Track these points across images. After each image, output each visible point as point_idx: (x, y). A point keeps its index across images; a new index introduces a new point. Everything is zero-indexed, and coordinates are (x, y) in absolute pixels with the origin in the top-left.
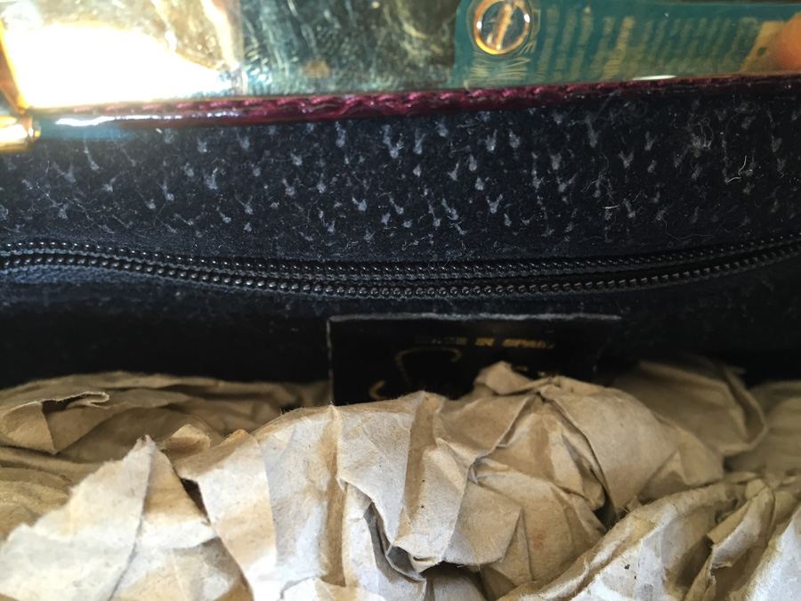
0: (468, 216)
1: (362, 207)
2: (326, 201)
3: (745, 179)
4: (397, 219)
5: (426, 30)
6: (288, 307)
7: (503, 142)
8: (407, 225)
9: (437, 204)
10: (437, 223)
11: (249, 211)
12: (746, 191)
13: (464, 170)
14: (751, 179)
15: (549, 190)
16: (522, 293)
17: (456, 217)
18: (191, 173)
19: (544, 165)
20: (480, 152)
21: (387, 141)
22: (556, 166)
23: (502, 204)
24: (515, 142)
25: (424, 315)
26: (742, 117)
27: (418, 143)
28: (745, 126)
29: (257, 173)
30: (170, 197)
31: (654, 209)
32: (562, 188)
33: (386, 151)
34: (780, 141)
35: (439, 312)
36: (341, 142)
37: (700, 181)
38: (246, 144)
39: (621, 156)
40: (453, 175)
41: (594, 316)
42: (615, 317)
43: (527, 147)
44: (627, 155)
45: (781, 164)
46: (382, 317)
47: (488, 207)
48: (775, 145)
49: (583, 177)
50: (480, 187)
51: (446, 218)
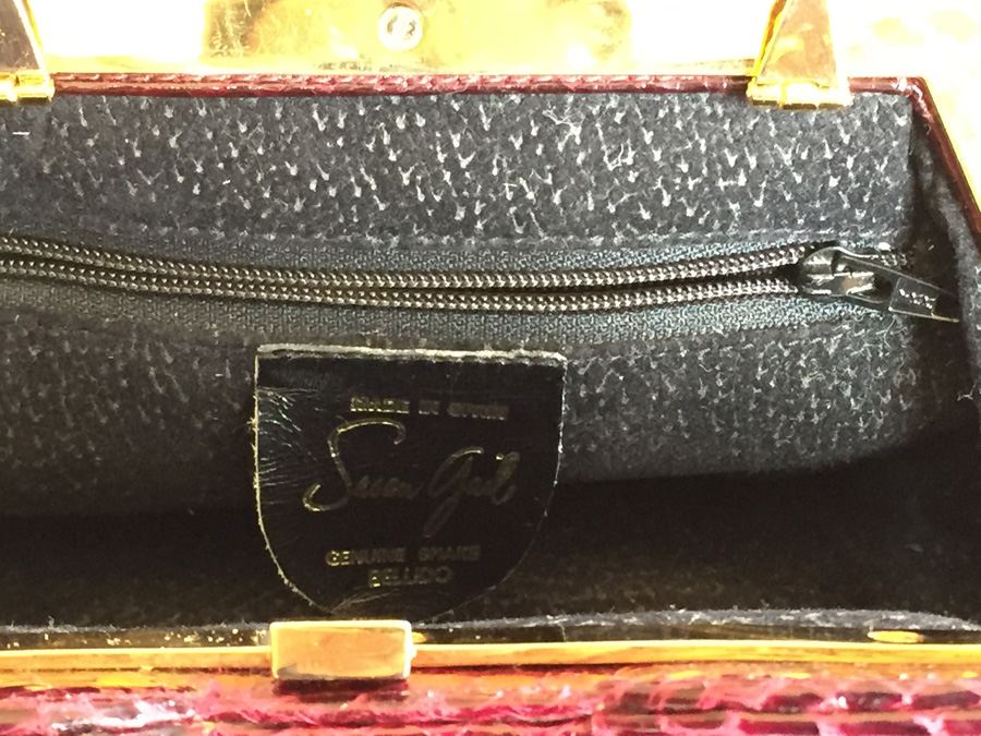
0: (383, 188)
1: (293, 171)
2: (264, 164)
3: (626, 168)
4: (322, 185)
7: (410, 121)
8: (332, 192)
9: (357, 172)
11: (199, 170)
12: (631, 179)
13: (379, 142)
14: (632, 167)
15: (453, 165)
17: (374, 187)
18: (157, 133)
19: (448, 146)
20: (391, 128)
21: (315, 116)
22: (456, 144)
23: (413, 175)
24: (421, 123)
26: (613, 111)
27: (341, 118)
29: (209, 136)
30: (138, 154)
31: (548, 191)
32: (464, 163)
33: (315, 124)
34: (651, 133)
37: (584, 165)
38: (203, 111)
39: (512, 138)
40: (370, 147)
43: (430, 125)
44: (516, 137)
45: (657, 155)
47: (400, 178)
48: (648, 137)
49: (481, 155)
50: (393, 158)
51: (365, 186)
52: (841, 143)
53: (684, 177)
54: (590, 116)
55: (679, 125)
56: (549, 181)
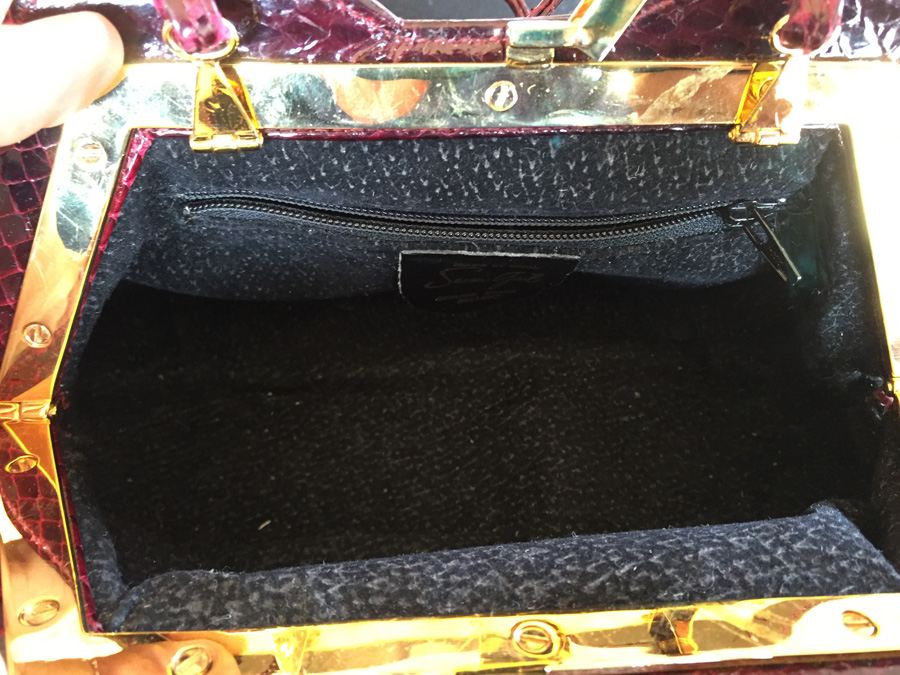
0: (482, 192)
1: (425, 184)
2: (406, 180)
3: (639, 179)
4: (444, 192)
5: (463, 97)
6: (376, 244)
7: (503, 153)
8: (450, 194)
9: (466, 184)
10: (466, 194)
11: (364, 183)
12: (641, 184)
13: (482, 166)
14: (643, 178)
15: (528, 180)
16: (519, 239)
17: (476, 191)
18: (336, 163)
19: (526, 167)
20: (490, 158)
21: (441, 150)
22: (532, 167)
23: (502, 186)
24: (510, 154)
25: (459, 252)
26: (637, 145)
27: (458, 152)
28: (639, 149)
29: (370, 164)
30: (323, 174)
31: (587, 193)
32: (536, 179)
33: (440, 155)
34: (659, 158)
35: (469, 250)
36: (416, 150)
37: (613, 178)
38: (366, 149)
39: (569, 163)
40: (476, 170)
41: (563, 256)
42: (576, 257)
43: (516, 157)
44: (572, 163)
45: (660, 171)
46: (433, 252)
47: (494, 187)
48: (657, 160)
49: (547, 173)
50: (490, 176)
51: (471, 191)
52: (780, 160)
53: (675, 182)
54: (622, 149)
55: (678, 151)
56: (589, 187)
